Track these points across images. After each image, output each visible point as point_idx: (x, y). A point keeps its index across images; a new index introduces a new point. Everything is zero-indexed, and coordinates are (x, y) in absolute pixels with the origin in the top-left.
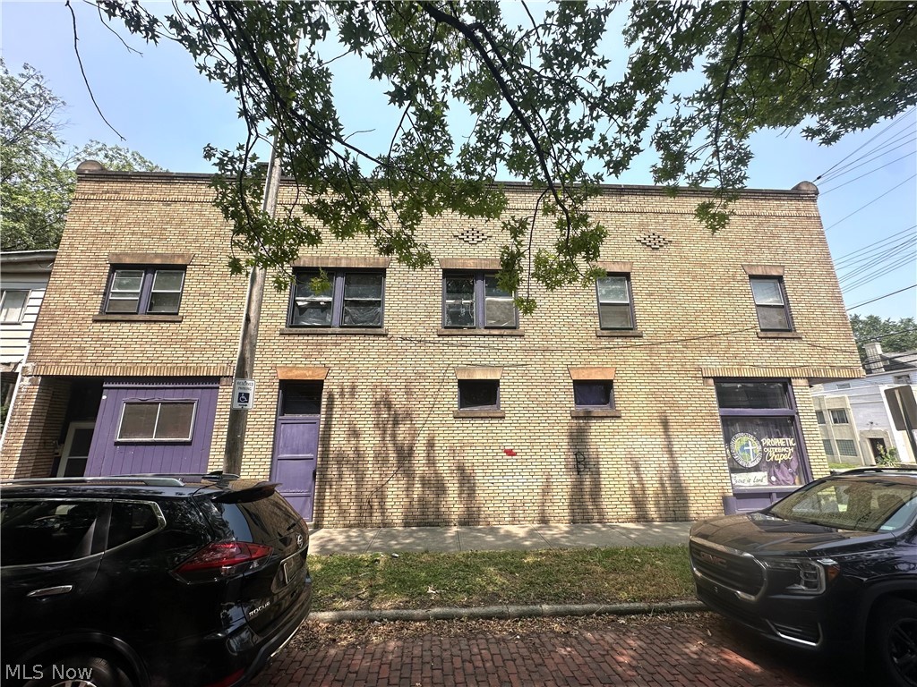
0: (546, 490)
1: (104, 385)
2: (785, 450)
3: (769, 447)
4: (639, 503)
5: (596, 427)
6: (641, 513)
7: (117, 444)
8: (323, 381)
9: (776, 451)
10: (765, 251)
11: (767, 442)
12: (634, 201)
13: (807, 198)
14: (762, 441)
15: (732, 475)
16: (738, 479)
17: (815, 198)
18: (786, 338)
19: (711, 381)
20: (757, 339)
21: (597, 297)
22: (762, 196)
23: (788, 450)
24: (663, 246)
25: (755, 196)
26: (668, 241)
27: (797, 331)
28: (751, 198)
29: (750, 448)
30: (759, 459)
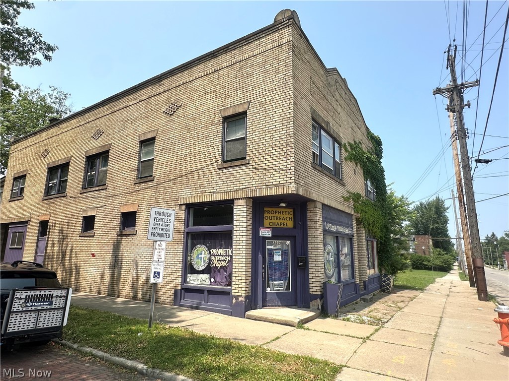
0: (102, 276)
1: (10, 226)
2: (224, 258)
3: (215, 255)
4: (135, 289)
5: (125, 240)
6: (134, 294)
7: (10, 248)
8: (48, 221)
9: (218, 259)
10: (239, 92)
11: (214, 251)
12: (166, 83)
13: (282, 27)
14: (211, 250)
15: (189, 275)
16: (191, 278)
17: (289, 23)
18: (237, 166)
19: (184, 207)
20: (217, 170)
21: (140, 158)
22: (245, 42)
23: (226, 258)
24: (175, 111)
25: (240, 44)
26: (179, 106)
27: (247, 158)
28: (238, 48)
29: (203, 256)
30: (206, 265)
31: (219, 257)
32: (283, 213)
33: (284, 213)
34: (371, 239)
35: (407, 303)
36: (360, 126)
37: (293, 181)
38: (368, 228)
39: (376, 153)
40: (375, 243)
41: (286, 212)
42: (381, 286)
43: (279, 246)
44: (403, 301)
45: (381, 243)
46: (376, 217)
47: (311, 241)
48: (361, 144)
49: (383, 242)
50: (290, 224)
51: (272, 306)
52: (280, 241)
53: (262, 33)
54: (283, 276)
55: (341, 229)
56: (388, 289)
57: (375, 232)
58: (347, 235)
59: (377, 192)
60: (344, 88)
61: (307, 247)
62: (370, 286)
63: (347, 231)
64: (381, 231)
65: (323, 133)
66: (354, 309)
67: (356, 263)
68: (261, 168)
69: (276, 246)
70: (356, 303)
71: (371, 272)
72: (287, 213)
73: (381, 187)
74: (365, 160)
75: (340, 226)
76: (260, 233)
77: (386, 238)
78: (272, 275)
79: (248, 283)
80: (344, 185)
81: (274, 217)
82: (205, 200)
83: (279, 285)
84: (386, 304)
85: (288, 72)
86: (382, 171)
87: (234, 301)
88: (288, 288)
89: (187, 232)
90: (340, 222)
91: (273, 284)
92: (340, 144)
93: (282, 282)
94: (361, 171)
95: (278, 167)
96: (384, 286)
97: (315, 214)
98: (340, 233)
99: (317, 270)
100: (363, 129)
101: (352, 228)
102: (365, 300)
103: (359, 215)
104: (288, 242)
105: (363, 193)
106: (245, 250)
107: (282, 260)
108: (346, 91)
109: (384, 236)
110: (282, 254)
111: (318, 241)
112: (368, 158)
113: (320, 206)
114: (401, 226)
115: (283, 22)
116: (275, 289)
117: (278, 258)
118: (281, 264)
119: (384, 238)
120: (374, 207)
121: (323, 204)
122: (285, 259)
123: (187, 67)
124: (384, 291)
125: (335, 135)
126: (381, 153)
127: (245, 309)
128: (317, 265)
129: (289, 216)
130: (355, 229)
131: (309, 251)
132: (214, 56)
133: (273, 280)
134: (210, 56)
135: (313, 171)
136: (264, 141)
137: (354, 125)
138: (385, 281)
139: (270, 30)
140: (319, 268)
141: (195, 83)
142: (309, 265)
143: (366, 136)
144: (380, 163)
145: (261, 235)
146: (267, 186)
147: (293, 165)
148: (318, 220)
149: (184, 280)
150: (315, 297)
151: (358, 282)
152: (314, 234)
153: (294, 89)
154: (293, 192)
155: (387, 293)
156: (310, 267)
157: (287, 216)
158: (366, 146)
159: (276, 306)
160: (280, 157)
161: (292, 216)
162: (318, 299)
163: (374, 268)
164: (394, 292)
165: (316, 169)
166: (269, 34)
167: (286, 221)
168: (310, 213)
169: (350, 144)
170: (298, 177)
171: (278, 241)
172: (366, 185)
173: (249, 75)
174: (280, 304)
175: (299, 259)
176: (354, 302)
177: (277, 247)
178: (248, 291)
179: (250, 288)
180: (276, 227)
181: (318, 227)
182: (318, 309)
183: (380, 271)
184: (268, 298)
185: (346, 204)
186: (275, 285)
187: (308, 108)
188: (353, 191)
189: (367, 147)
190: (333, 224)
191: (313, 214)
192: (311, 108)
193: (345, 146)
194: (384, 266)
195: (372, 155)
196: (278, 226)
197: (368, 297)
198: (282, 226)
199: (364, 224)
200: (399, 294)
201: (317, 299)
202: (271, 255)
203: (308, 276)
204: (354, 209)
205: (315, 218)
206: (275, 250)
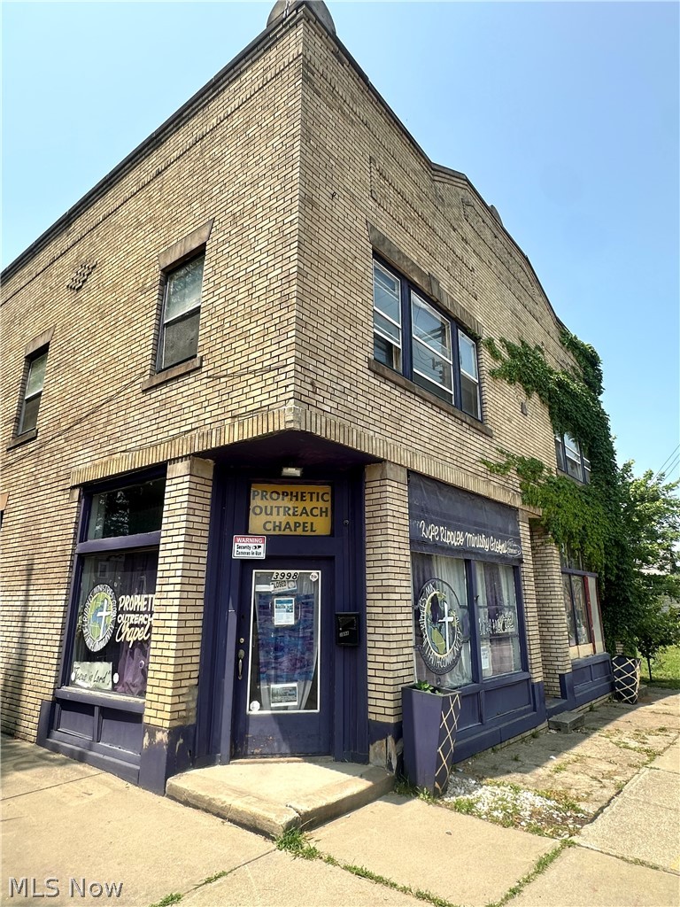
2: (142, 619)
3: (126, 612)
9: (132, 622)
10: (195, 205)
11: (127, 601)
12: (78, 226)
13: (284, 30)
14: (120, 599)
15: (76, 665)
16: (79, 672)
17: (298, 16)
18: (176, 378)
19: (77, 492)
20: (141, 395)
21: (23, 392)
22: (213, 92)
23: (146, 619)
24: (85, 280)
25: (203, 101)
26: (93, 268)
27: (199, 355)
28: (199, 110)
29: (104, 614)
30: (108, 636)
31: (132, 616)
32: (302, 496)
33: (308, 497)
34: (580, 572)
35: (673, 735)
36: (538, 315)
37: (291, 395)
38: (569, 544)
39: (585, 380)
40: (592, 583)
41: (311, 494)
42: (613, 686)
43: (291, 586)
44: (662, 729)
45: (608, 581)
46: (590, 519)
47: (373, 570)
48: (543, 353)
49: (613, 579)
50: (322, 526)
51: (263, 755)
52: (293, 572)
53: (243, 61)
54: (300, 668)
55: (481, 543)
56: (628, 693)
57: (591, 554)
58: (502, 557)
59: (592, 465)
60: (490, 224)
61: (364, 587)
62: (578, 687)
63: (501, 548)
64: (606, 553)
65: (415, 298)
66: (516, 759)
67: (533, 631)
68: (225, 373)
69: (281, 583)
70: (534, 736)
71: (582, 651)
72: (315, 496)
73: (600, 453)
74: (551, 385)
75: (477, 533)
76: (235, 548)
77: (622, 570)
78: (267, 664)
79: (184, 691)
80: (487, 434)
81: (278, 508)
82: (114, 470)
83: (288, 694)
84: (615, 739)
85: (292, 127)
86: (601, 420)
87: (146, 741)
88: (311, 703)
89: (79, 555)
90: (476, 524)
91: (269, 689)
92: (475, 338)
93: (295, 685)
94: (544, 412)
95: (260, 366)
96: (620, 686)
97: (383, 495)
98: (477, 552)
99: (387, 652)
100: (549, 320)
101: (518, 541)
102: (559, 727)
103: (539, 512)
104: (315, 575)
105: (549, 461)
106: (177, 595)
107: (297, 625)
108: (496, 232)
109: (616, 566)
110: (296, 608)
111: (389, 569)
112: (560, 384)
113: (403, 476)
114: (670, 550)
115: (285, 19)
116: (273, 705)
117: (284, 617)
118: (292, 634)
119: (615, 571)
120: (584, 497)
121: (411, 473)
122: (304, 622)
123: (111, 183)
124: (619, 697)
125: (458, 314)
126: (600, 381)
127: (167, 767)
128: (386, 638)
129: (321, 504)
130: (526, 544)
131: (368, 596)
132: (157, 142)
133: (269, 681)
134: (151, 145)
135: (372, 380)
136: (235, 305)
137: (519, 307)
138: (620, 674)
139: (259, 47)
140: (394, 645)
141: (123, 211)
142: (369, 637)
143: (556, 338)
144: (595, 400)
145: (235, 555)
146: (235, 417)
147: (293, 353)
148: (390, 513)
149: (65, 677)
150: (380, 731)
151: (539, 680)
152: (381, 551)
153: (304, 164)
154: (290, 426)
155: (626, 702)
156: (370, 644)
157: (314, 503)
158: (556, 360)
159: (273, 755)
160: (266, 338)
161: (328, 505)
162: (390, 738)
163: (591, 640)
164: (645, 699)
165: (386, 378)
166: (258, 59)
167: (310, 519)
168: (370, 496)
169: (509, 347)
170: (310, 387)
171: (286, 572)
172: (560, 446)
173: (217, 161)
174: (285, 749)
175: (340, 619)
176: (528, 733)
177: (285, 589)
178: (184, 713)
179: (193, 705)
180: (281, 533)
181: (390, 531)
182: (390, 766)
183: (609, 647)
184: (252, 731)
185: (496, 480)
186: (274, 695)
187: (361, 226)
188: (518, 452)
189: (561, 363)
190: (451, 527)
191: (378, 496)
192: (372, 229)
193: (490, 343)
194: (622, 636)
195: (573, 381)
196: (287, 532)
197: (567, 718)
198: (299, 531)
199: (555, 533)
200: (657, 706)
201: (385, 737)
202: (266, 609)
203: (365, 669)
204: (522, 494)
205: (384, 507)
206: (279, 595)
